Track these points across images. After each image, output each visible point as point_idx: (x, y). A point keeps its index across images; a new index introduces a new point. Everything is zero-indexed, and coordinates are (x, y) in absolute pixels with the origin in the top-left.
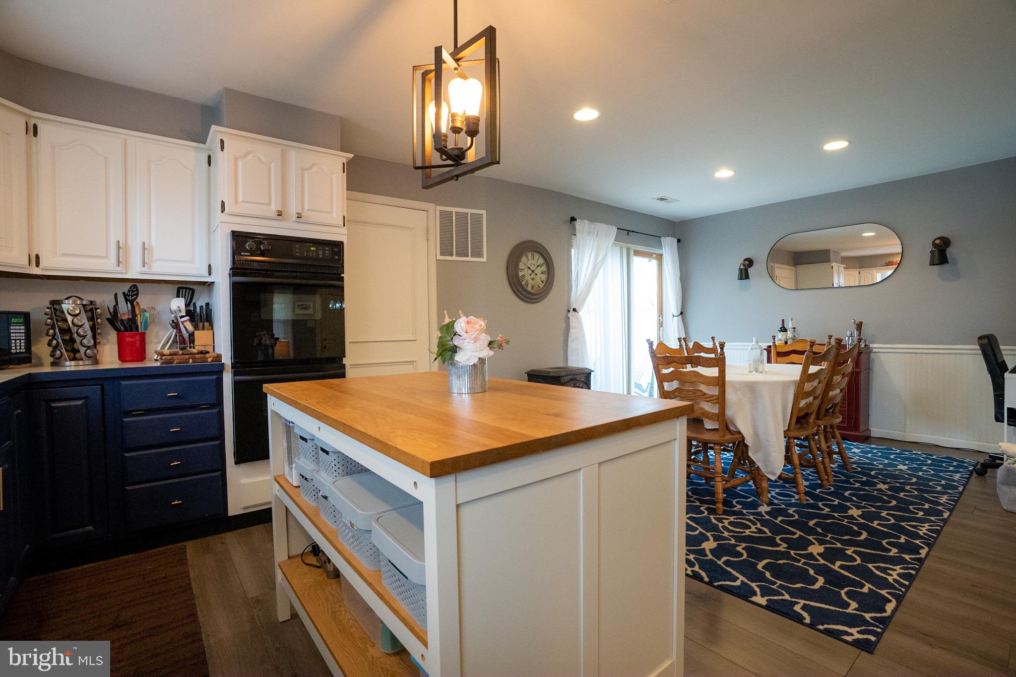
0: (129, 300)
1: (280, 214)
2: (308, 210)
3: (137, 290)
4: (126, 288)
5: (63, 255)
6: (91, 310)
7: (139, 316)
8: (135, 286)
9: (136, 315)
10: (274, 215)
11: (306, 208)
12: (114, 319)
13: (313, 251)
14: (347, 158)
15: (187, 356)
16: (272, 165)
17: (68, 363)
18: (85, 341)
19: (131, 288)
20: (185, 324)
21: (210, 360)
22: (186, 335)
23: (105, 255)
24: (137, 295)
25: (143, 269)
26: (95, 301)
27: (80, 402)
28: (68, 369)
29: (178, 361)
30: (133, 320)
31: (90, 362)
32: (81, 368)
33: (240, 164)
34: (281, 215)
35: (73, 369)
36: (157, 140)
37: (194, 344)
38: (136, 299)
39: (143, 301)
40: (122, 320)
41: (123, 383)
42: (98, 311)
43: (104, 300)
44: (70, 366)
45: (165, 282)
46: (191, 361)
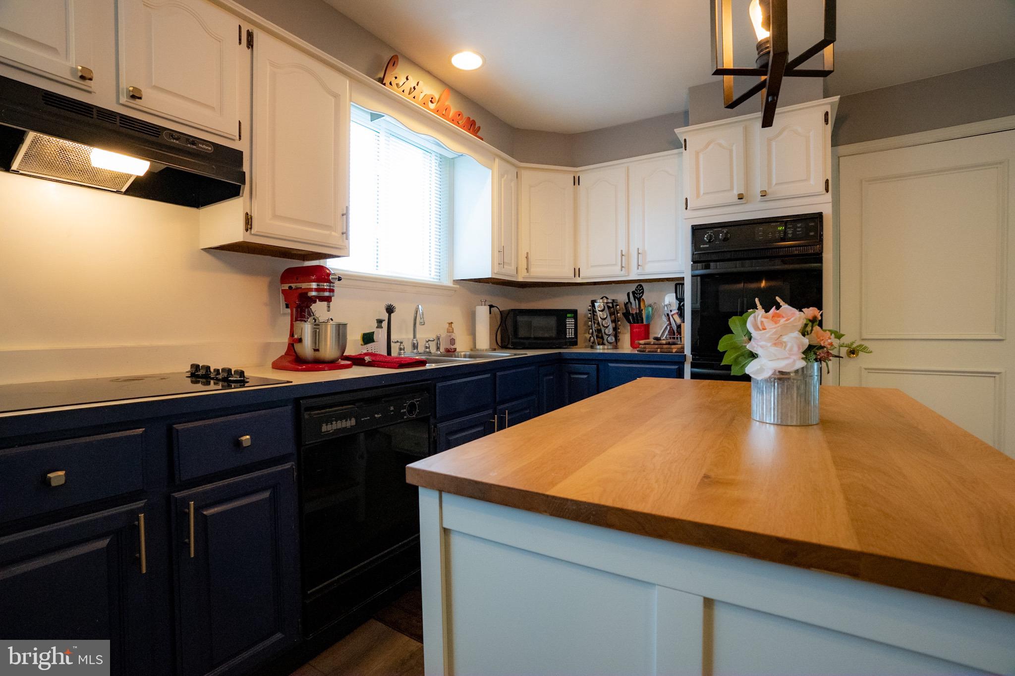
0: (637, 298)
1: (741, 197)
2: (776, 184)
3: (643, 289)
4: (633, 287)
5: (592, 266)
6: (612, 308)
7: (644, 310)
8: (641, 286)
9: (642, 310)
10: (736, 199)
11: (774, 182)
12: (627, 315)
13: (780, 231)
14: (832, 104)
15: (656, 346)
16: (734, 148)
17: (598, 347)
18: (607, 331)
19: (637, 287)
20: (674, 317)
21: (674, 350)
22: (675, 328)
23: (614, 263)
24: (643, 293)
25: (639, 271)
26: (617, 300)
27: (585, 376)
28: (598, 351)
29: (649, 350)
30: (640, 314)
31: (610, 347)
32: (606, 351)
33: (701, 156)
34: (742, 199)
35: (601, 351)
36: (651, 158)
37: (681, 335)
38: (642, 296)
39: (649, 297)
40: (633, 314)
41: (610, 365)
42: (618, 307)
43: (621, 297)
44: (600, 349)
45: (667, 280)
46: (659, 350)
